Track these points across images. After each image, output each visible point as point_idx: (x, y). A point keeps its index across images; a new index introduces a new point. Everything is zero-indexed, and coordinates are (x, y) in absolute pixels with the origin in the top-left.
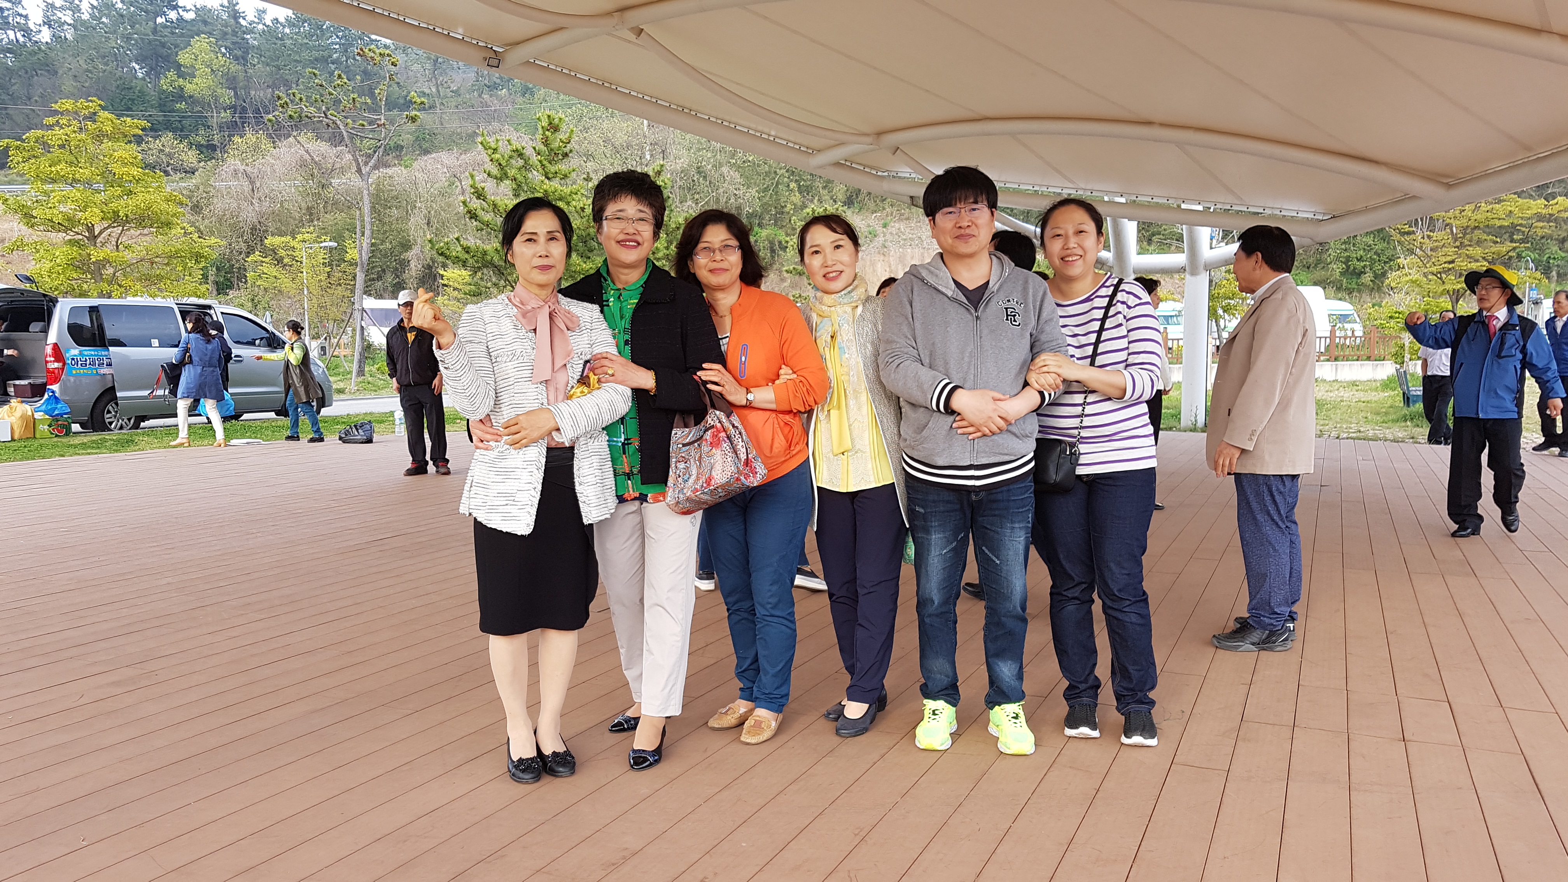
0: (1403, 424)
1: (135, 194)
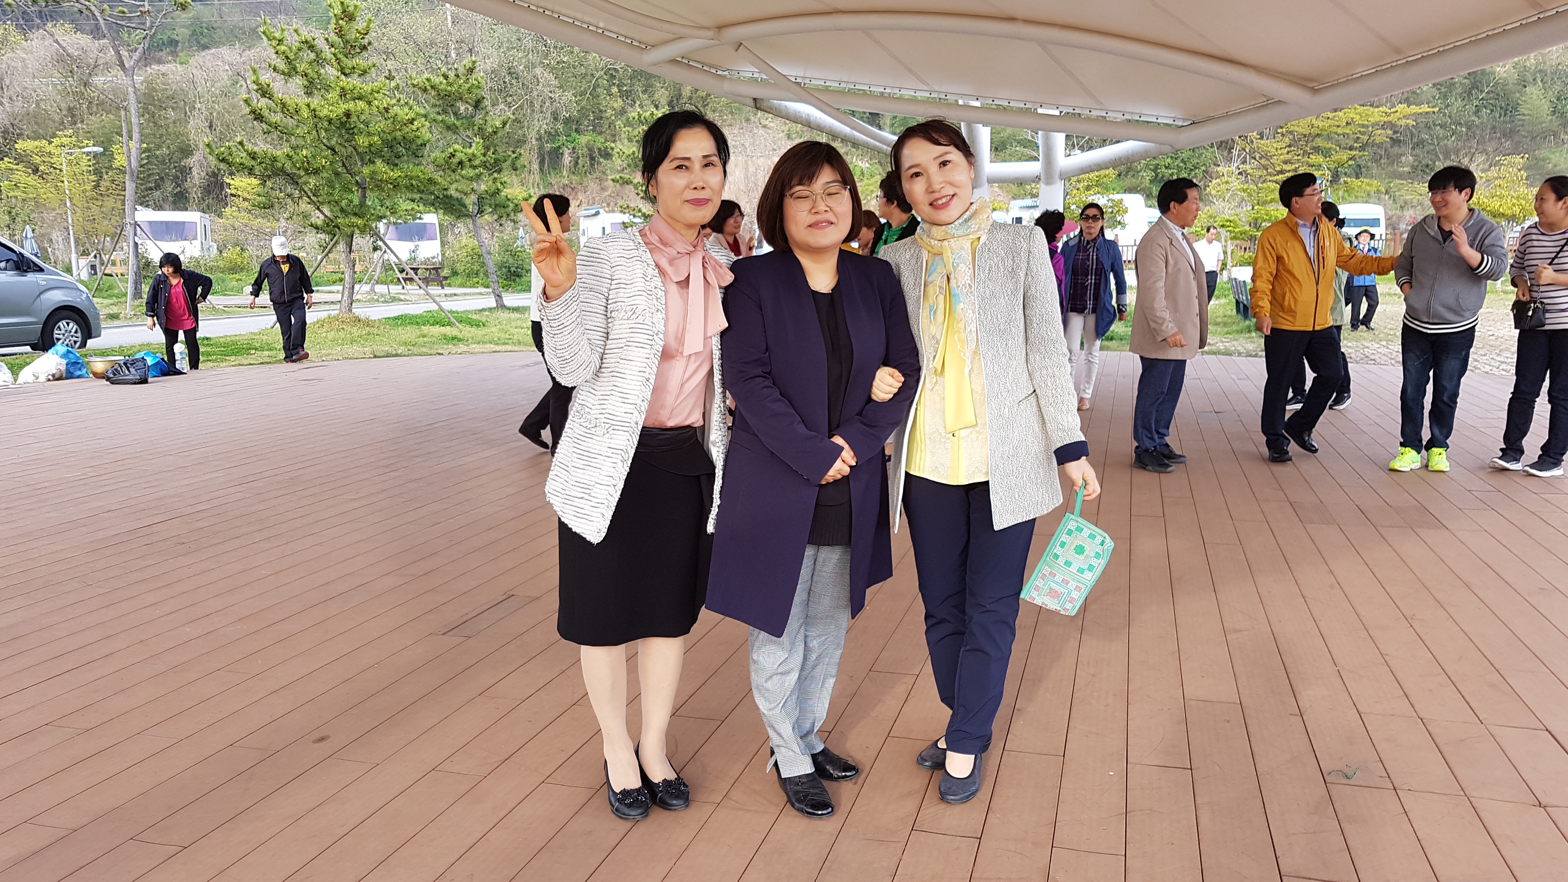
0: (1248, 335)
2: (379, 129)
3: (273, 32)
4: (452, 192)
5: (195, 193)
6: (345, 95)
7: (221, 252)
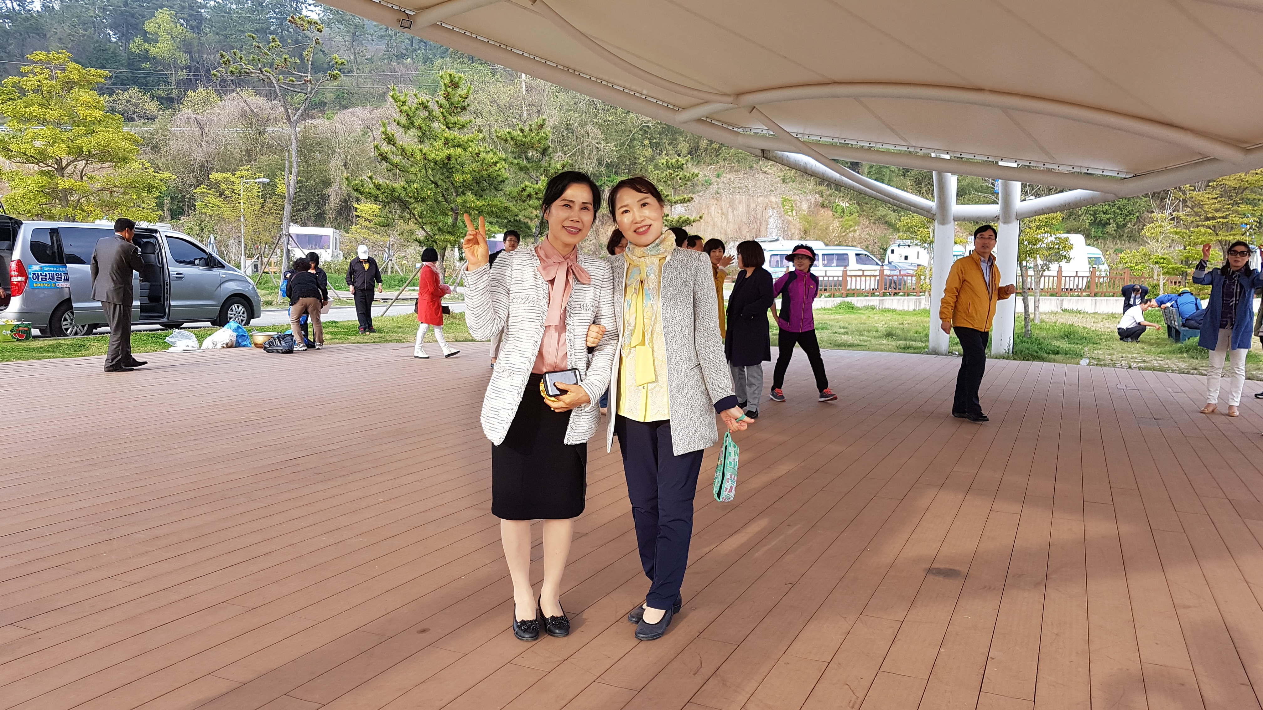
0: (1180, 355)
1: (97, 132)
2: (471, 169)
3: (399, 96)
4: (521, 217)
5: (331, 215)
6: (448, 144)
7: (346, 258)
